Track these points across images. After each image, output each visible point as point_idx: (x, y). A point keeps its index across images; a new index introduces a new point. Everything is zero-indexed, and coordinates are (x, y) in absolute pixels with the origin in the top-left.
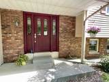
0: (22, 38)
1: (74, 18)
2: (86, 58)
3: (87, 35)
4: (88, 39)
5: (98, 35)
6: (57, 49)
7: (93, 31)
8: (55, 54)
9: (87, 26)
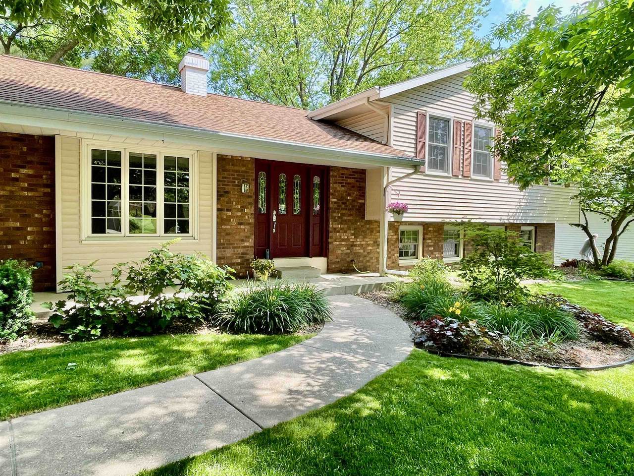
0: (252, 221)
1: (363, 172)
2: (388, 268)
3: (390, 217)
4: (391, 225)
5: (406, 218)
6: (323, 252)
7: (399, 210)
8: (319, 263)
9: (391, 199)
